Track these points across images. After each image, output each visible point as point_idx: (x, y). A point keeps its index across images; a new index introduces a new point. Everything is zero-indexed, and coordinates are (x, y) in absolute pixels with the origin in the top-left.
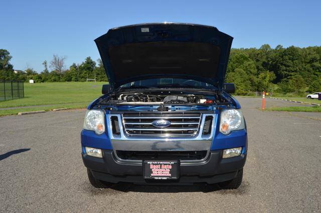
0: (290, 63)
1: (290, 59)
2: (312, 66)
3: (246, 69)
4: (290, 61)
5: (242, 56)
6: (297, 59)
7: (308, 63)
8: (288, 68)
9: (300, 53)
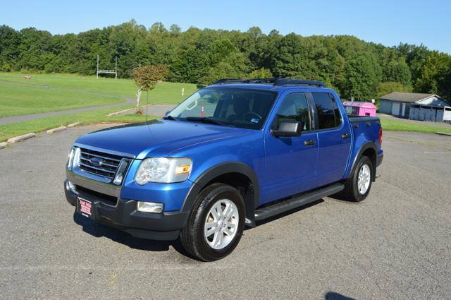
0: (289, 57)
1: (289, 52)
2: (318, 64)
3: (233, 64)
4: (290, 55)
5: (225, 44)
6: (298, 53)
7: (313, 59)
8: (286, 65)
9: (303, 44)
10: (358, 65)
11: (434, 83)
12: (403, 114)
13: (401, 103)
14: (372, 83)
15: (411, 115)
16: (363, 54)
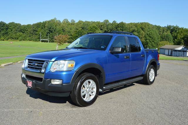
1: (121, 30)
5: (94, 27)
6: (125, 30)
9: (126, 27)
10: (150, 34)
11: (182, 41)
12: (170, 54)
13: (169, 49)
14: (156, 42)
15: (173, 54)
16: (152, 30)
